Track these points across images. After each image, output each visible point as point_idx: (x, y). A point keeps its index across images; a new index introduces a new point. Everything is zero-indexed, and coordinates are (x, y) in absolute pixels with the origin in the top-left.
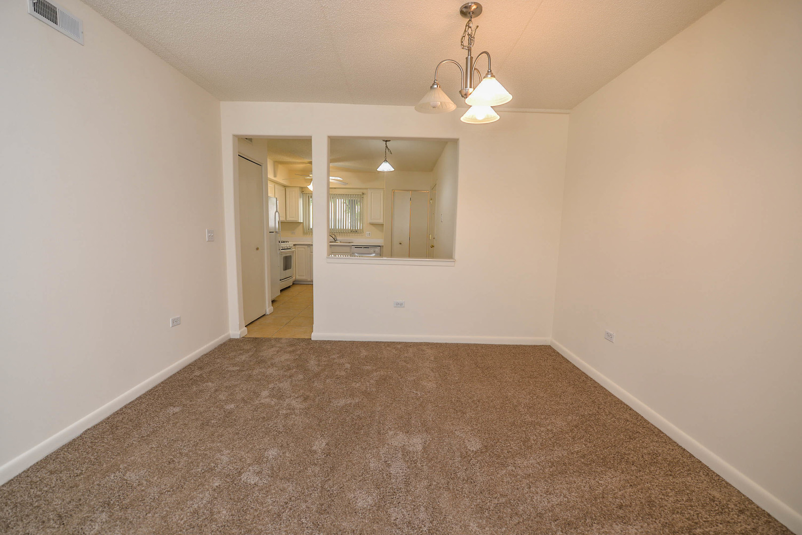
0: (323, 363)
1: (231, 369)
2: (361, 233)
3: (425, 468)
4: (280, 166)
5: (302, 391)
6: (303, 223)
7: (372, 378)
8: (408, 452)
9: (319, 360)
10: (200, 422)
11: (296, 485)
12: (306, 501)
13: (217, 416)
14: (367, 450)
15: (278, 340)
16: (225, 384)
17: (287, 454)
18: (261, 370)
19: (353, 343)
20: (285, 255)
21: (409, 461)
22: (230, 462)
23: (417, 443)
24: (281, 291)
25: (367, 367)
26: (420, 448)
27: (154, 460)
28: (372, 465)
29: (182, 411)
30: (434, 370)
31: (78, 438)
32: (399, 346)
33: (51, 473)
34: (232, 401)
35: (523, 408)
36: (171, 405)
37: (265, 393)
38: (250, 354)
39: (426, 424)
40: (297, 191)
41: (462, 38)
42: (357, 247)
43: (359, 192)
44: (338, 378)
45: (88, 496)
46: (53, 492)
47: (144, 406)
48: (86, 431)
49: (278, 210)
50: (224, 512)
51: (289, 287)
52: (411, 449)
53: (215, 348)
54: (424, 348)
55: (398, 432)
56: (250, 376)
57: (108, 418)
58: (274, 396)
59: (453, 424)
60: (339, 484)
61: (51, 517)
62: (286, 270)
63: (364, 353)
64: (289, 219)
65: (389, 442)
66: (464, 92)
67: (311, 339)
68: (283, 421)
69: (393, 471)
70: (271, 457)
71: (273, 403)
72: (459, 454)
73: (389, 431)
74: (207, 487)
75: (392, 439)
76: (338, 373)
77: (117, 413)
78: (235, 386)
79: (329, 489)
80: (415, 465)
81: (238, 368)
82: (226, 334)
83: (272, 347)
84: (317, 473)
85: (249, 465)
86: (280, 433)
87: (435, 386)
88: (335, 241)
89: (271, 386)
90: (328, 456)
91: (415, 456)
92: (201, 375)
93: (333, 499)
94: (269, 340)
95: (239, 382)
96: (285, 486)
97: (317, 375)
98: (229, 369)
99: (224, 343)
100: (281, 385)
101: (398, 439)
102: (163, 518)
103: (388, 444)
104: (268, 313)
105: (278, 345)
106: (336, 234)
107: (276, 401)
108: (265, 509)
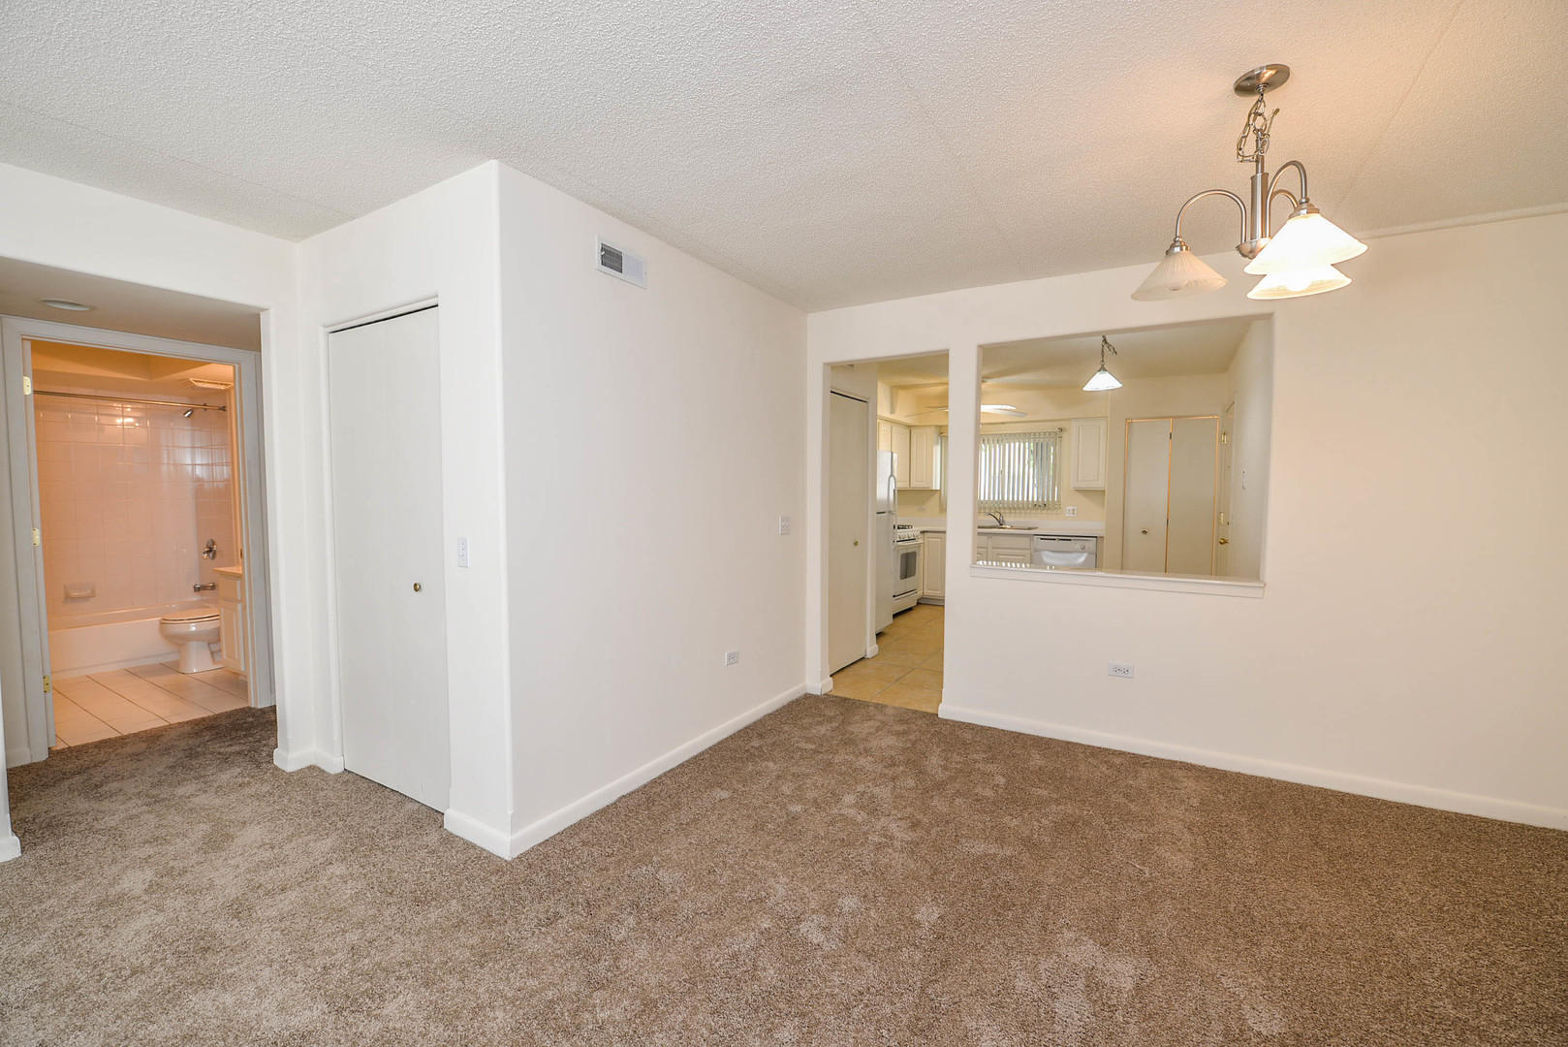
0: (954, 765)
1: (803, 745)
2: (1055, 509)
3: (1133, 1030)
4: (902, 393)
5: (909, 810)
6: (940, 490)
7: (1046, 815)
8: (1100, 986)
9: (947, 759)
10: (752, 823)
11: (881, 968)
12: (893, 1003)
13: (776, 819)
14: (1015, 953)
15: (879, 707)
16: (793, 770)
17: (872, 913)
18: (847, 757)
19: (1017, 737)
20: (905, 552)
21: (1100, 1003)
22: (787, 898)
23: (1123, 973)
24: (895, 616)
25: (1040, 792)
26: (1128, 985)
27: (692, 862)
28: (1019, 984)
29: (732, 799)
30: (1195, 830)
31: (612, 805)
32: (1117, 761)
33: (584, 844)
34: (800, 800)
35: (1437, 979)
36: (719, 785)
37: (849, 799)
38: (835, 725)
39: (1152, 941)
40: (932, 433)
41: (1241, 141)
42: (1045, 537)
43: (1053, 427)
44: (977, 800)
45: (618, 887)
46: (584, 869)
47: (686, 778)
48: (621, 798)
49: (895, 474)
50: (772, 972)
51: (910, 609)
52: (1107, 980)
53: (784, 707)
54: (1179, 774)
55: (1084, 939)
56: (830, 764)
57: (645, 786)
58: (862, 808)
59: (1218, 960)
60: (952, 996)
61: (580, 900)
62: (906, 577)
63: (1037, 760)
64: (915, 484)
65: (1063, 951)
66: (1247, 247)
67: (937, 715)
68: (872, 855)
69: (1060, 1008)
70: (846, 909)
71: (859, 819)
72: (1222, 1027)
73: (1065, 930)
74: (753, 925)
75: (1069, 948)
76: (978, 790)
77: (654, 782)
78: (807, 776)
79: (933, 996)
80: (1110, 1014)
81: (813, 747)
82: (800, 686)
83: (870, 718)
84: (916, 962)
85: (814, 912)
86: (865, 873)
87: (1190, 864)
88: (1001, 524)
89: (860, 788)
90: (941, 940)
91: (1113, 996)
92: (760, 747)
93: (938, 1016)
94: (866, 705)
95: (813, 770)
96: (863, 965)
97: (940, 786)
98: (800, 745)
99: (797, 700)
100: (876, 790)
101: (1085, 953)
102: (696, 949)
103: (1059, 956)
104: (869, 656)
105: (880, 718)
106: (1002, 511)
107: (866, 816)
108: (828, 990)
